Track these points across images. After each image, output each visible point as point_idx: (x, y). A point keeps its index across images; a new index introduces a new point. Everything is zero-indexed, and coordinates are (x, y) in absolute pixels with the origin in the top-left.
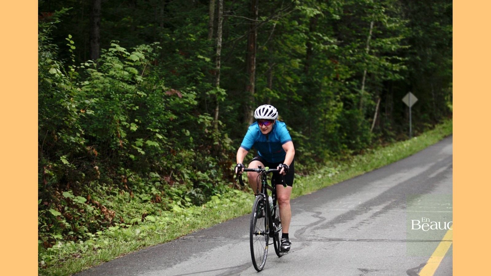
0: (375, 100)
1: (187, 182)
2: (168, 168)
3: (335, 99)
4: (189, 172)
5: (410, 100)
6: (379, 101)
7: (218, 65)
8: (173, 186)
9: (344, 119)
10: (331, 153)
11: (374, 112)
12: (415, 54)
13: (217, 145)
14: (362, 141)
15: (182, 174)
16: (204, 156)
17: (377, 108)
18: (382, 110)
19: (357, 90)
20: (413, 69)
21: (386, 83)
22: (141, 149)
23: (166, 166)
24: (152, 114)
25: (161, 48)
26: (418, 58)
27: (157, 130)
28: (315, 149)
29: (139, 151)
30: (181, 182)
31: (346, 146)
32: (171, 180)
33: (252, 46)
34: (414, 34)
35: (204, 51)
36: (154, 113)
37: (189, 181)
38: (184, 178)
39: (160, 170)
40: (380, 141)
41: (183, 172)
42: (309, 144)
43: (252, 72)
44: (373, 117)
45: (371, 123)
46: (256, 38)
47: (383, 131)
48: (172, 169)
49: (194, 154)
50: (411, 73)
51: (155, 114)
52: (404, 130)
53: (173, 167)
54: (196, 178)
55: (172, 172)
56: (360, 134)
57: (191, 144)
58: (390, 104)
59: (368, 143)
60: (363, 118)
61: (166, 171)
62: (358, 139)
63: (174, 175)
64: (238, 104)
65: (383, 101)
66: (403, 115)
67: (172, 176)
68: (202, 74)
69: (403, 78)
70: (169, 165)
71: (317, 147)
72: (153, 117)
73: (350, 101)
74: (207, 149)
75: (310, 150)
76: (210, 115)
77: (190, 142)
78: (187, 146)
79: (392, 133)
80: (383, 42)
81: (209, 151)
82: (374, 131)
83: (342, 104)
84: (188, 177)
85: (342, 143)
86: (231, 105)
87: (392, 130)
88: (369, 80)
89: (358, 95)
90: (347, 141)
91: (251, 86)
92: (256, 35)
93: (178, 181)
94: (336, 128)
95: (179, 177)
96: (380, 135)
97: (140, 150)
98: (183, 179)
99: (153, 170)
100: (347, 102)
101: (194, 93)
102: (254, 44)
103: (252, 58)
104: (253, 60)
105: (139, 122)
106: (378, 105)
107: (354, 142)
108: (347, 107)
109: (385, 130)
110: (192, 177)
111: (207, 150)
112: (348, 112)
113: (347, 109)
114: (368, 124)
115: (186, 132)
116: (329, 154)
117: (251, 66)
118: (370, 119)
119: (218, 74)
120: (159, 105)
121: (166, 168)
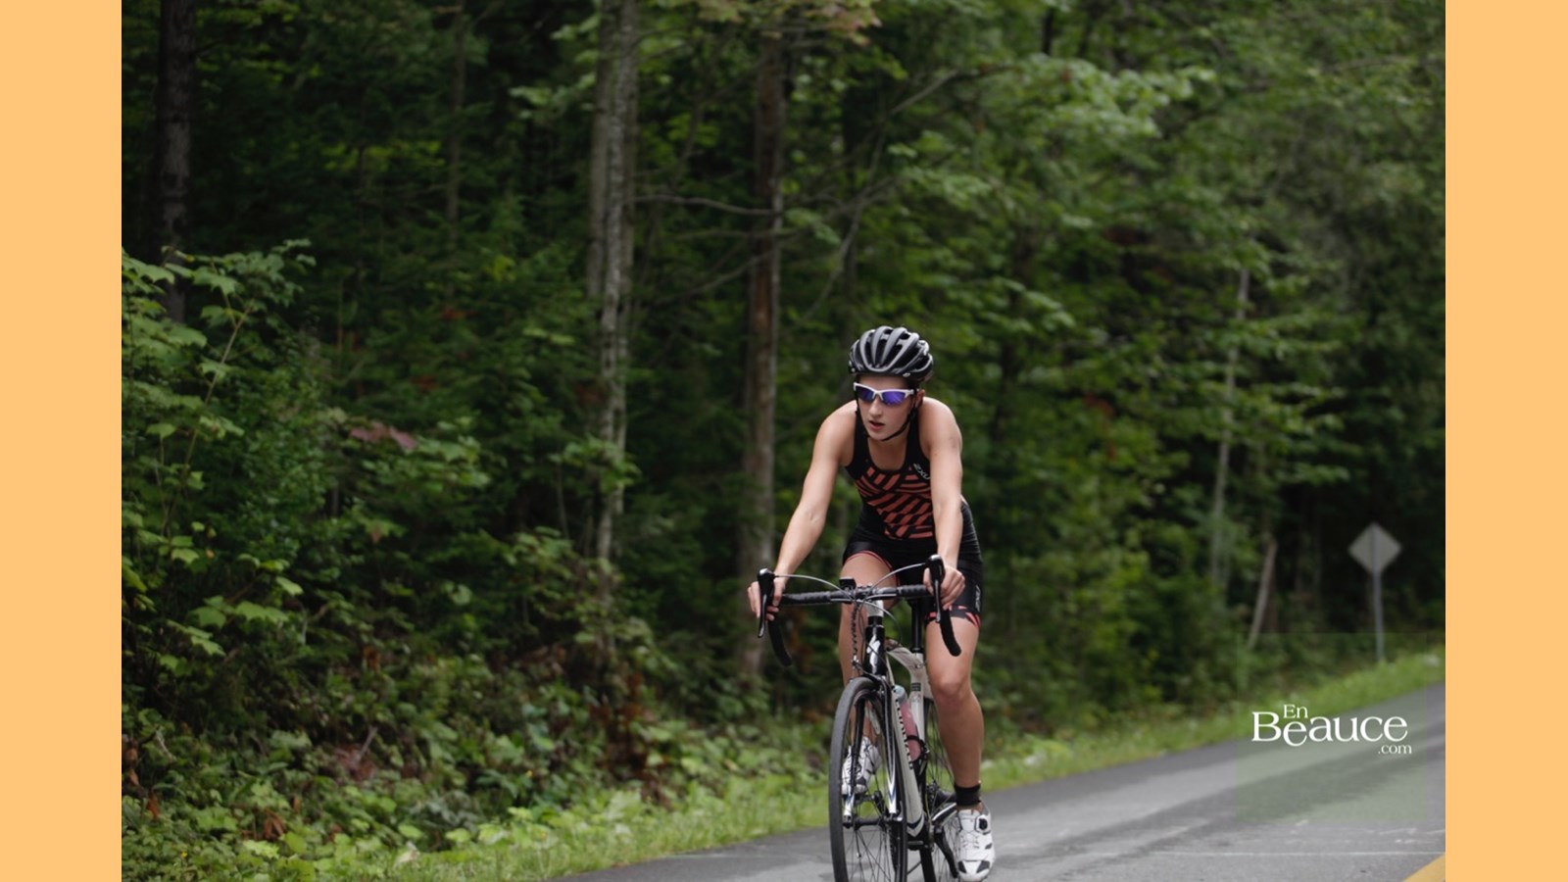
0: (1261, 550)
1: (440, 771)
2: (358, 718)
3: (1121, 541)
4: (451, 735)
5: (1376, 549)
6: (1272, 550)
7: (608, 364)
8: (367, 783)
9: (1152, 607)
10: (1103, 712)
11: (1256, 586)
12: (1386, 402)
13: (593, 647)
14: (1216, 679)
15: (423, 744)
16: (533, 685)
17: (1266, 576)
18: (1284, 582)
19: (1194, 514)
20: (1378, 449)
21: (1294, 494)
22: (207, 635)
23: (349, 711)
24: (266, 508)
25: (311, 261)
26: (1396, 414)
27: (279, 565)
28: (1024, 690)
29: (195, 641)
30: (409, 773)
31: (1154, 692)
32: (363, 761)
33: (762, 316)
34: (1379, 336)
35: (558, 319)
36: (272, 501)
37: (449, 769)
38: (428, 758)
39: (317, 725)
40: (1278, 679)
41: (426, 734)
42: (1004, 675)
43: (764, 407)
44: (1252, 603)
45: (1249, 620)
46: (776, 291)
47: (1288, 649)
48: (376, 723)
49: (485, 671)
50: (1371, 463)
51: (281, 507)
52: (1362, 649)
53: (380, 717)
54: (480, 759)
55: (373, 733)
56: (1207, 654)
57: (470, 635)
58: (1309, 563)
59: (1233, 686)
60: (1219, 606)
61: (351, 729)
62: (1201, 669)
63: (384, 747)
64: (698, 511)
65: (1287, 550)
66: (1360, 602)
67: (374, 747)
68: (534, 390)
69: (1343, 473)
70: (360, 708)
71: (1032, 684)
72: (271, 515)
73: (1174, 549)
74: (550, 659)
75: (1007, 690)
76: (557, 533)
77: (468, 629)
78: (453, 644)
79: (1317, 657)
80: (1253, 333)
81: (556, 667)
82: (1259, 648)
83: (1143, 558)
84: (448, 756)
85: (1141, 682)
86: (665, 514)
87: (1319, 647)
88: (1238, 482)
89: (1199, 531)
90: (1161, 676)
91: (760, 457)
92: (776, 279)
93: (394, 767)
94: (1121, 633)
95: (406, 753)
96: (1279, 658)
97: (200, 639)
98: (423, 762)
99: (286, 721)
100: (1162, 553)
101: (471, 441)
102: (770, 313)
103: (762, 358)
104: (767, 365)
105: (204, 533)
106: (1269, 563)
107: (1185, 681)
108: (1165, 569)
109: (1296, 644)
110: (469, 756)
111: (549, 665)
112: (1165, 585)
113: (1165, 576)
114: (1233, 625)
115: (456, 591)
116: (1096, 714)
117: (758, 387)
118: (1242, 609)
119: (604, 396)
120: (293, 472)
121: (349, 719)
